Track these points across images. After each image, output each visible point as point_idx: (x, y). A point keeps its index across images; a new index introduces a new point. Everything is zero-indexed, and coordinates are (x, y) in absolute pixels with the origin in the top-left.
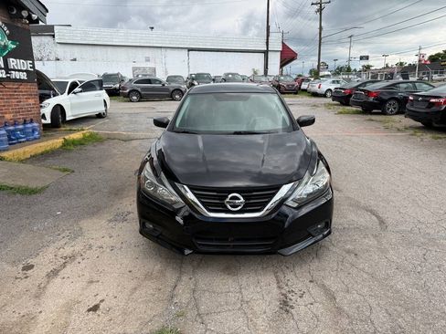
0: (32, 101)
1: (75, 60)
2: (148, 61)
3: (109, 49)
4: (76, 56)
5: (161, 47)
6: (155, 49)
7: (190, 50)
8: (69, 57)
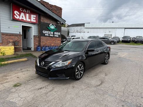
0: (59, 42)
1: (88, 32)
2: (110, 32)
3: (98, 29)
4: (89, 31)
5: (115, 28)
6: (113, 29)
7: (125, 28)
8: (87, 31)
